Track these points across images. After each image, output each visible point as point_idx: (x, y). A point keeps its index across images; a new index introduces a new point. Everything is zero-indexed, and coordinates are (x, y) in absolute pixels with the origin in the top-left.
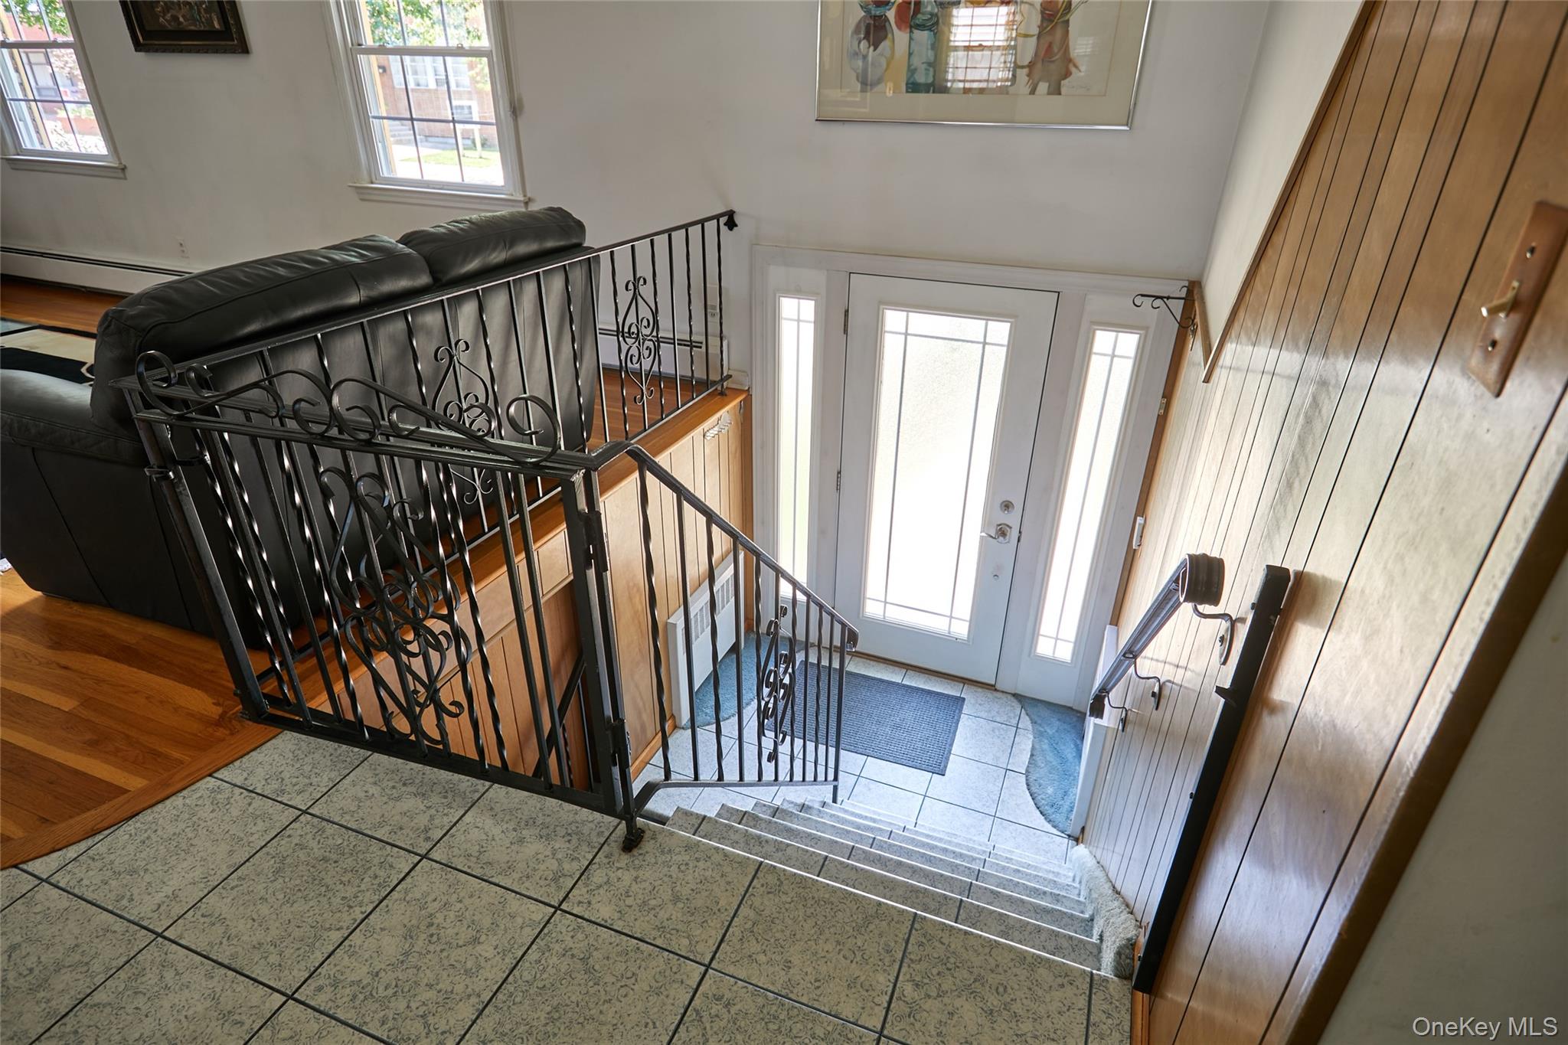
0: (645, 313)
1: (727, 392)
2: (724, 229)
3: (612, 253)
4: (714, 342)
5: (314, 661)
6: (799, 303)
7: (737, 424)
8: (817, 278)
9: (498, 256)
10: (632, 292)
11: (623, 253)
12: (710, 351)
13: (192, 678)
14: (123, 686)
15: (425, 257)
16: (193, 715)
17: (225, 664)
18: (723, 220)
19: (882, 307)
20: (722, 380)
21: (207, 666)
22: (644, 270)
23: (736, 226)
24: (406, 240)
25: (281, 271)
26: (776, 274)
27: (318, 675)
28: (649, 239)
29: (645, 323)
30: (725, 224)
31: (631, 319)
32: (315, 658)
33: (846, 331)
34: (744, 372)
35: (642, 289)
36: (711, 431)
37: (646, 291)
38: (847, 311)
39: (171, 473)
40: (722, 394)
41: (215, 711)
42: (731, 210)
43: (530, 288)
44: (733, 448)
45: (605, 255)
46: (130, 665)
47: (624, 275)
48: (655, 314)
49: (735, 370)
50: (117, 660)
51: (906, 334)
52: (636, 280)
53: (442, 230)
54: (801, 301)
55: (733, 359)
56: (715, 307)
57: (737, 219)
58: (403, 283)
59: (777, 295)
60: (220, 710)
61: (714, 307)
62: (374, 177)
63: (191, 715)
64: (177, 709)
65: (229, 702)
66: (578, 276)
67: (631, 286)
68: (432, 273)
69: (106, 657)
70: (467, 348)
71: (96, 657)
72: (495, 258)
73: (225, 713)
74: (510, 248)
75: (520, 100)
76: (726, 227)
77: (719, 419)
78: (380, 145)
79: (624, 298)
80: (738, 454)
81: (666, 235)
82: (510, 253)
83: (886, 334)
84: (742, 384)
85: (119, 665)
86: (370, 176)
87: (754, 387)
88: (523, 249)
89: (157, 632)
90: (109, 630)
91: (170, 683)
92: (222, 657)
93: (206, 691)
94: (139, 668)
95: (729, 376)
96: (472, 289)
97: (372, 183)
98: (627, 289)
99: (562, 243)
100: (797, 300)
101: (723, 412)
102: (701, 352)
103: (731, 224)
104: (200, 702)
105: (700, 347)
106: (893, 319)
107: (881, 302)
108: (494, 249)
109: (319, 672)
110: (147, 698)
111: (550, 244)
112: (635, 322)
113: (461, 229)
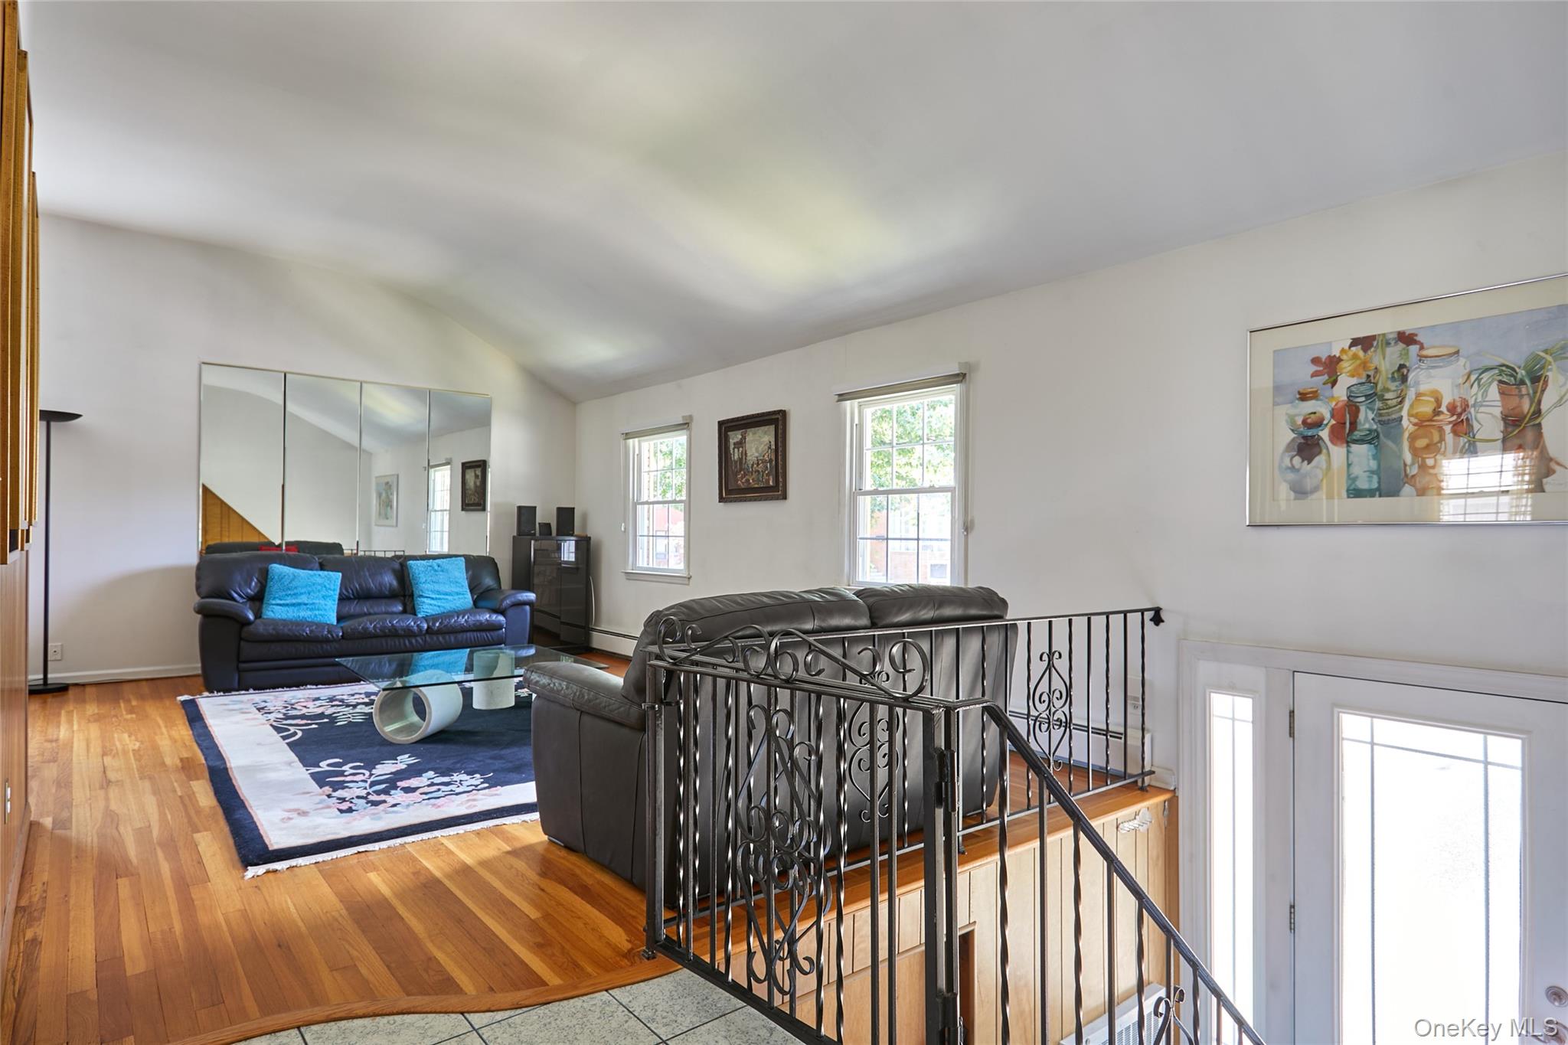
0: (1058, 685)
1: (1148, 789)
2: (1149, 624)
3: (1029, 624)
4: (1134, 736)
5: (708, 929)
6: (1233, 700)
7: (1159, 825)
8: (1256, 675)
9: (927, 614)
10: (1047, 662)
11: (1040, 629)
12: (1129, 742)
13: (619, 919)
14: (572, 911)
15: (868, 606)
16: (610, 945)
17: (645, 915)
18: (1148, 615)
19: (1336, 710)
20: (1143, 774)
21: (631, 912)
22: (1060, 644)
23: (1163, 621)
24: (858, 594)
25: (765, 599)
26: (1206, 669)
27: (708, 940)
28: (1067, 619)
29: (1057, 694)
30: (1151, 620)
31: (1043, 687)
32: (709, 927)
33: (1292, 734)
34: (1171, 770)
35: (1056, 662)
36: (1126, 825)
37: (1061, 665)
38: (1292, 713)
39: (657, 706)
40: (1143, 789)
41: (626, 946)
42: (1158, 608)
43: (949, 643)
44: (1154, 853)
45: (1022, 626)
46: (582, 899)
47: (1040, 645)
48: (1069, 689)
49: (1158, 767)
50: (576, 893)
51: (1373, 744)
52: (1051, 654)
53: (887, 589)
54: (1236, 698)
55: (1157, 753)
56: (1138, 698)
57: (1163, 615)
58: (847, 621)
59: (1208, 691)
60: (630, 946)
61: (1135, 699)
62: (851, 582)
63: (609, 944)
64: (601, 937)
65: (639, 943)
66: (995, 641)
67: (1045, 657)
68: (871, 618)
69: (570, 889)
70: (888, 679)
71: (563, 887)
72: (923, 615)
73: (632, 949)
74: (938, 609)
75: (972, 522)
76: (1152, 623)
77: (1137, 814)
78: (861, 559)
79: (1038, 667)
80: (1161, 862)
81: (1086, 618)
82: (937, 612)
83: (1345, 742)
84: (1167, 784)
85: (575, 896)
86: (849, 581)
87: (1181, 789)
88: (948, 611)
89: (607, 879)
90: (578, 871)
91: (603, 917)
92: (645, 909)
93: (625, 930)
94: (588, 902)
95: (1152, 773)
96: (900, 631)
97: (849, 586)
98: (1041, 659)
99: (984, 613)
100: (1231, 697)
101: (1142, 806)
102: (1121, 743)
103: (1157, 619)
104: (618, 936)
105: (1120, 738)
106: (1353, 725)
107: (1335, 705)
108: (924, 607)
109: (709, 938)
110: (585, 924)
111: (973, 612)
112: (1048, 692)
113: (901, 590)
